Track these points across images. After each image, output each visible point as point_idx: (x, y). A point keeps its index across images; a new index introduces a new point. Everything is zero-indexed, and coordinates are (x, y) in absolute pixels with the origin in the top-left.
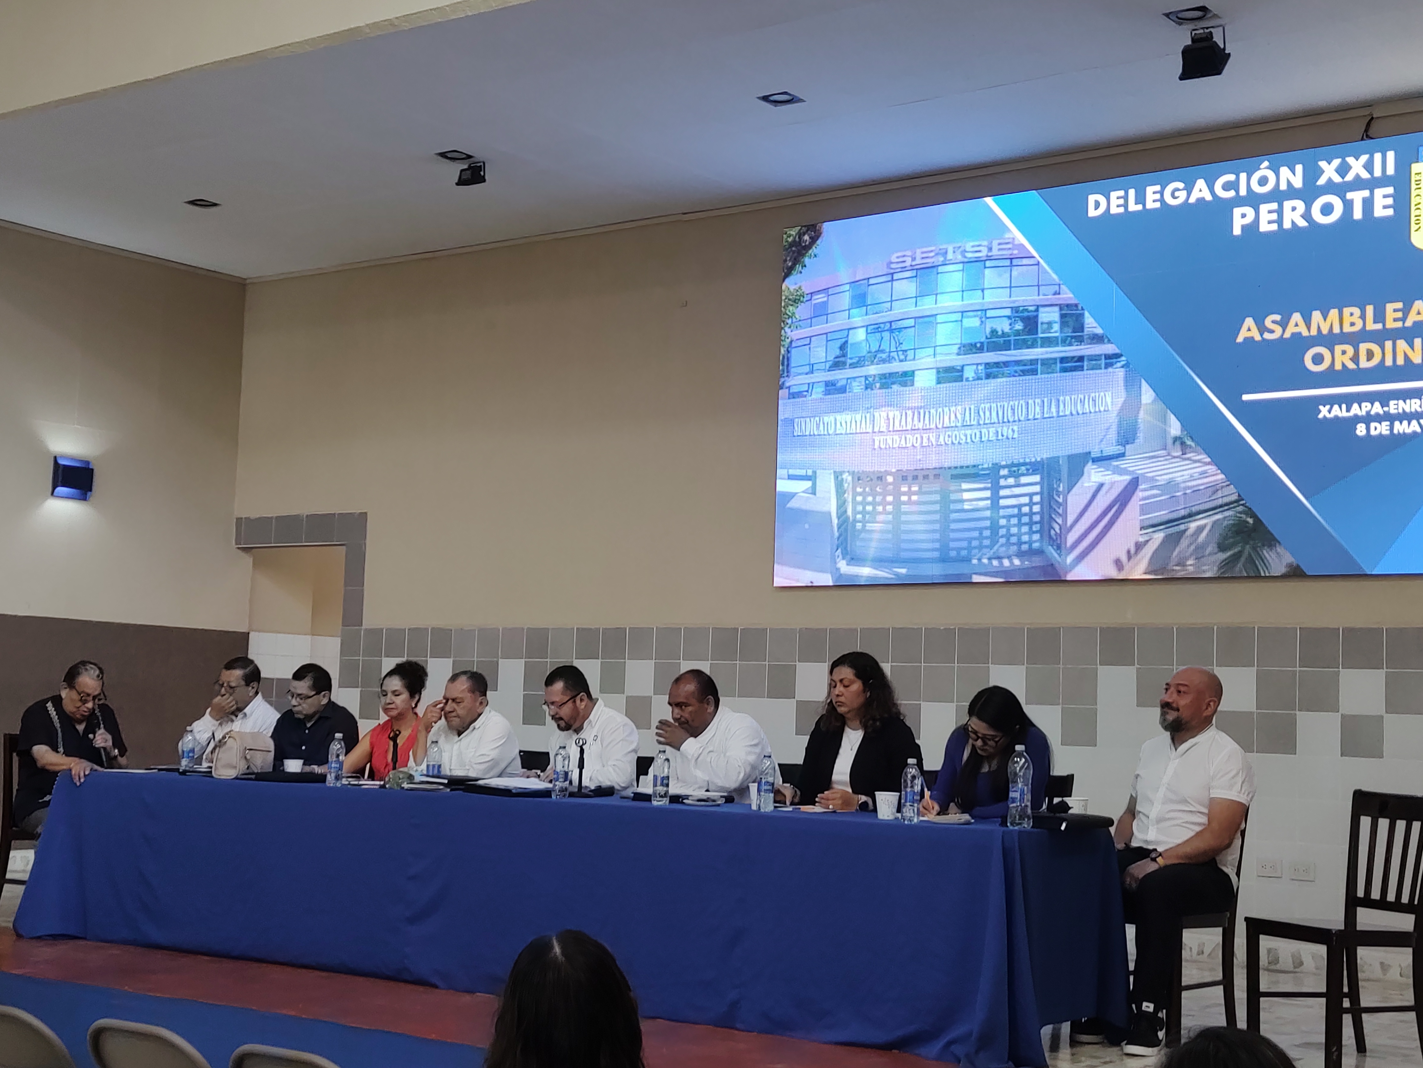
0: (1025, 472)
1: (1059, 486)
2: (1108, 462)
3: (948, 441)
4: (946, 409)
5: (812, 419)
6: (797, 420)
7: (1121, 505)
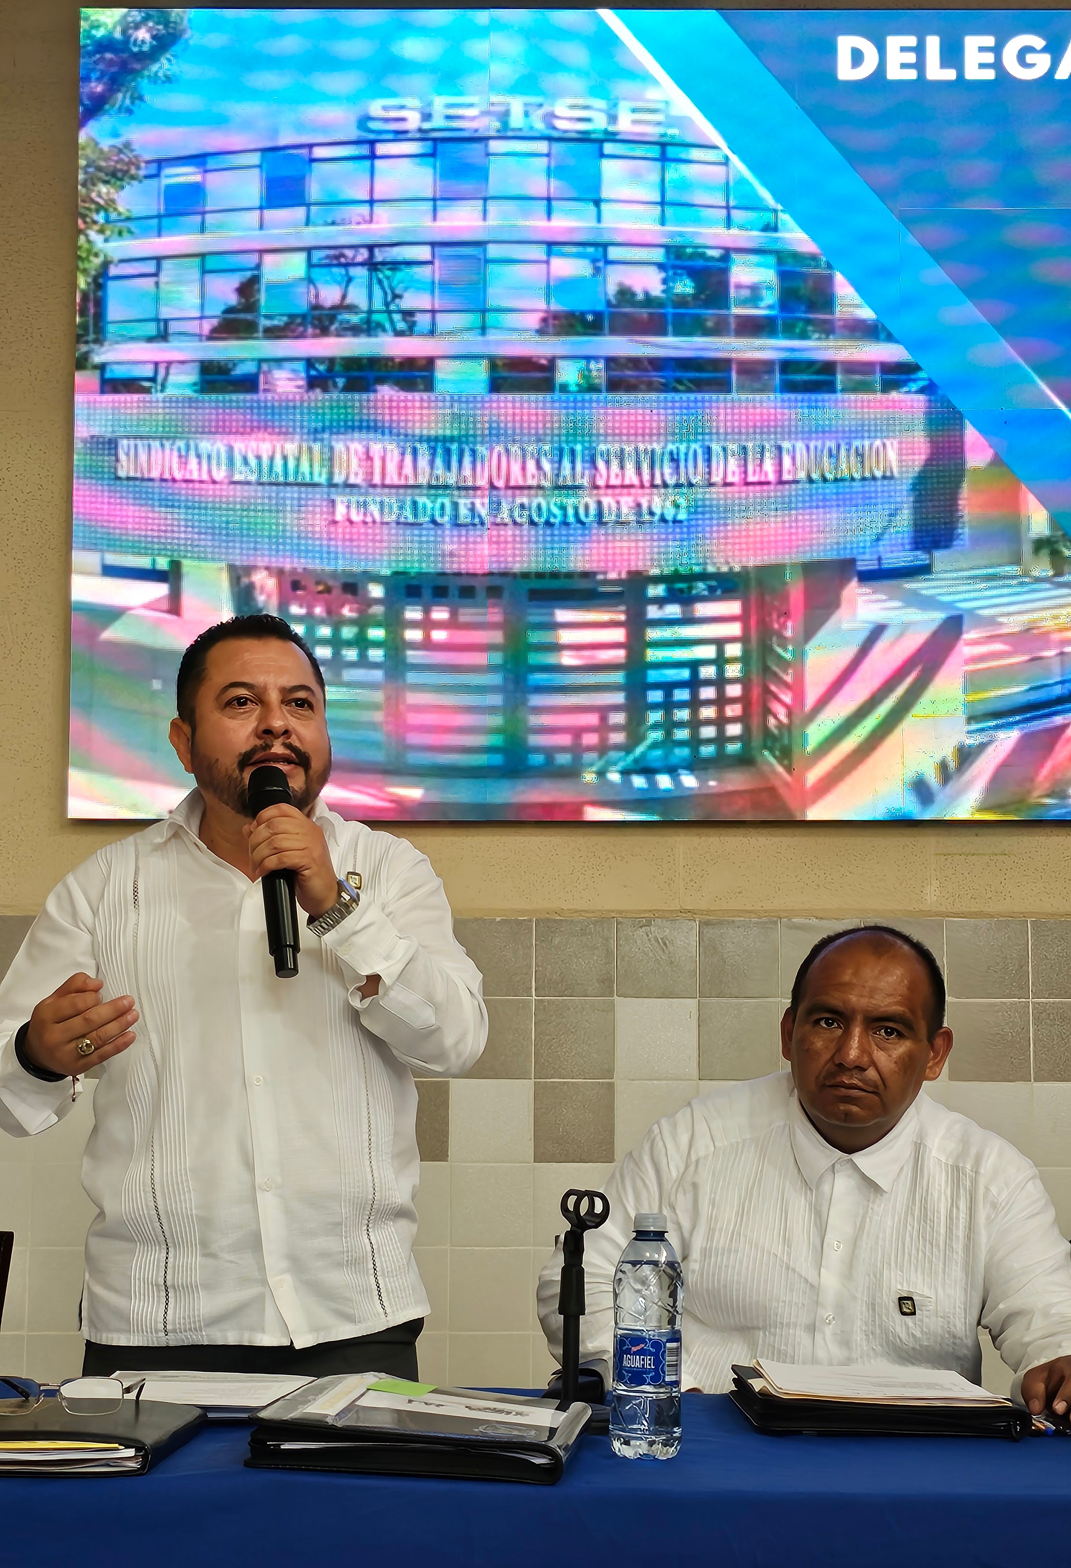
0: (706, 593)
1: (784, 626)
2: (894, 582)
3: (521, 516)
4: (515, 449)
5: (167, 444)
6: (125, 442)
7: (922, 671)
